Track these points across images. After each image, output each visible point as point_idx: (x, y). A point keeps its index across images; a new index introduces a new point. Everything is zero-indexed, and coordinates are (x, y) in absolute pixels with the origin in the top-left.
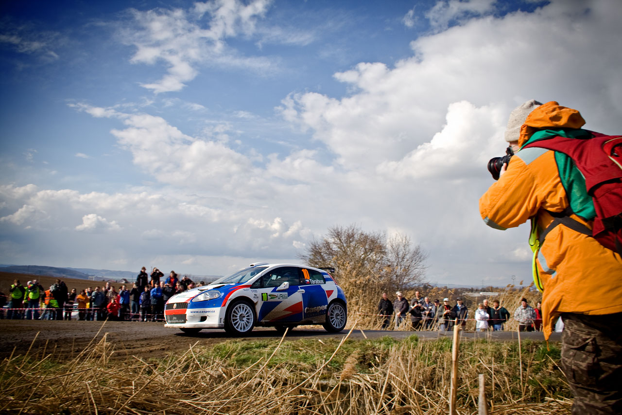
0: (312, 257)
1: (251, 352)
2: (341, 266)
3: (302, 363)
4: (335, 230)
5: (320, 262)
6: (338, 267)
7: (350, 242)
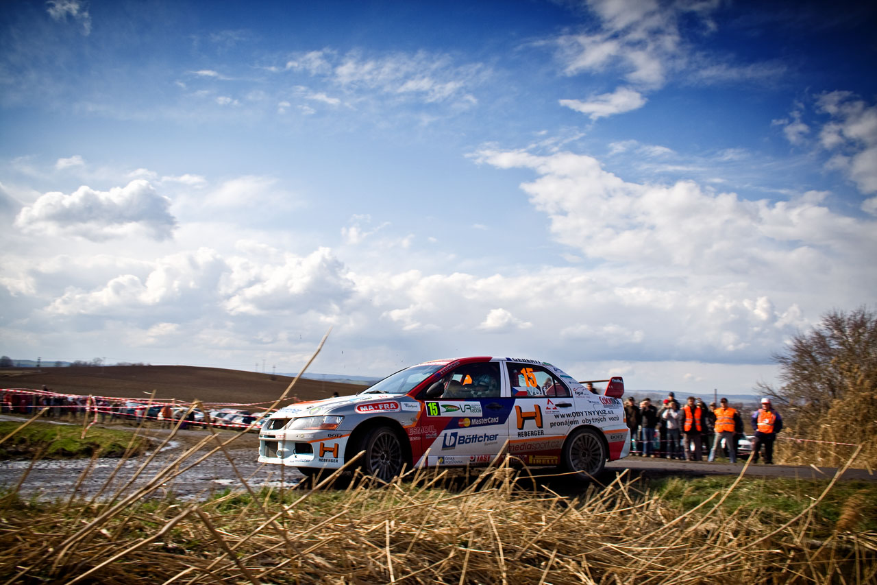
0: (797, 359)
1: (703, 493)
2: (845, 372)
3: (781, 512)
4: (831, 318)
5: (811, 367)
6: (841, 373)
7: (860, 334)
